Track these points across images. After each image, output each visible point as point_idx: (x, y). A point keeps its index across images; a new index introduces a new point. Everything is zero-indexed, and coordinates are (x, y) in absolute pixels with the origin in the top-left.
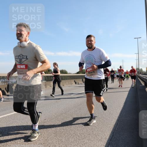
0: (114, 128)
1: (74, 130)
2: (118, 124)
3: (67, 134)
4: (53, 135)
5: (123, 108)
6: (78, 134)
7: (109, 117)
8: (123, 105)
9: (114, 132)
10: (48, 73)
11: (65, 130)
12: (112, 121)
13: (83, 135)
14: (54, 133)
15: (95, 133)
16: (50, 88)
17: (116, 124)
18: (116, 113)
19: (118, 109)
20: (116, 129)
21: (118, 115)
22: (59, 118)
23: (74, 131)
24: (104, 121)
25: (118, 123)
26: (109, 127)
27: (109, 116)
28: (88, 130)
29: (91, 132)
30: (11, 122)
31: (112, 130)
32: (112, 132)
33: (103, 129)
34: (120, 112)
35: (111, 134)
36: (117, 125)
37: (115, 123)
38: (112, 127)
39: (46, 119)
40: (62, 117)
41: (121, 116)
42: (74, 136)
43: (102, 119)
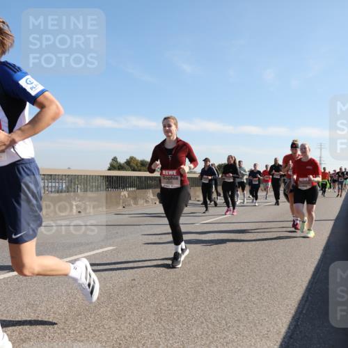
0: (298, 308)
1: (203, 308)
2: (310, 298)
3: (187, 317)
4: (153, 317)
5: (320, 260)
6: (212, 317)
7: (286, 281)
8: (321, 252)
9: (298, 319)
10: (140, 171)
11: (180, 308)
12: (293, 290)
13: (224, 322)
14: (155, 314)
15: (253, 319)
16: (145, 204)
17: (305, 299)
18: (302, 271)
19: (309, 263)
20: (304, 312)
21: (309, 277)
22: (167, 277)
23: (202, 310)
24: (275, 289)
25: (307, 297)
26: (287, 305)
27: (287, 279)
28: (236, 311)
29: (243, 315)
30: (54, 281)
31: (293, 312)
32: (293, 317)
33: (272, 309)
34: (313, 269)
35: (291, 323)
36: (306, 301)
37: (301, 296)
38: (293, 304)
39: (134, 280)
40: (174, 276)
41: (315, 281)
42: (202, 323)
43: (269, 286)
